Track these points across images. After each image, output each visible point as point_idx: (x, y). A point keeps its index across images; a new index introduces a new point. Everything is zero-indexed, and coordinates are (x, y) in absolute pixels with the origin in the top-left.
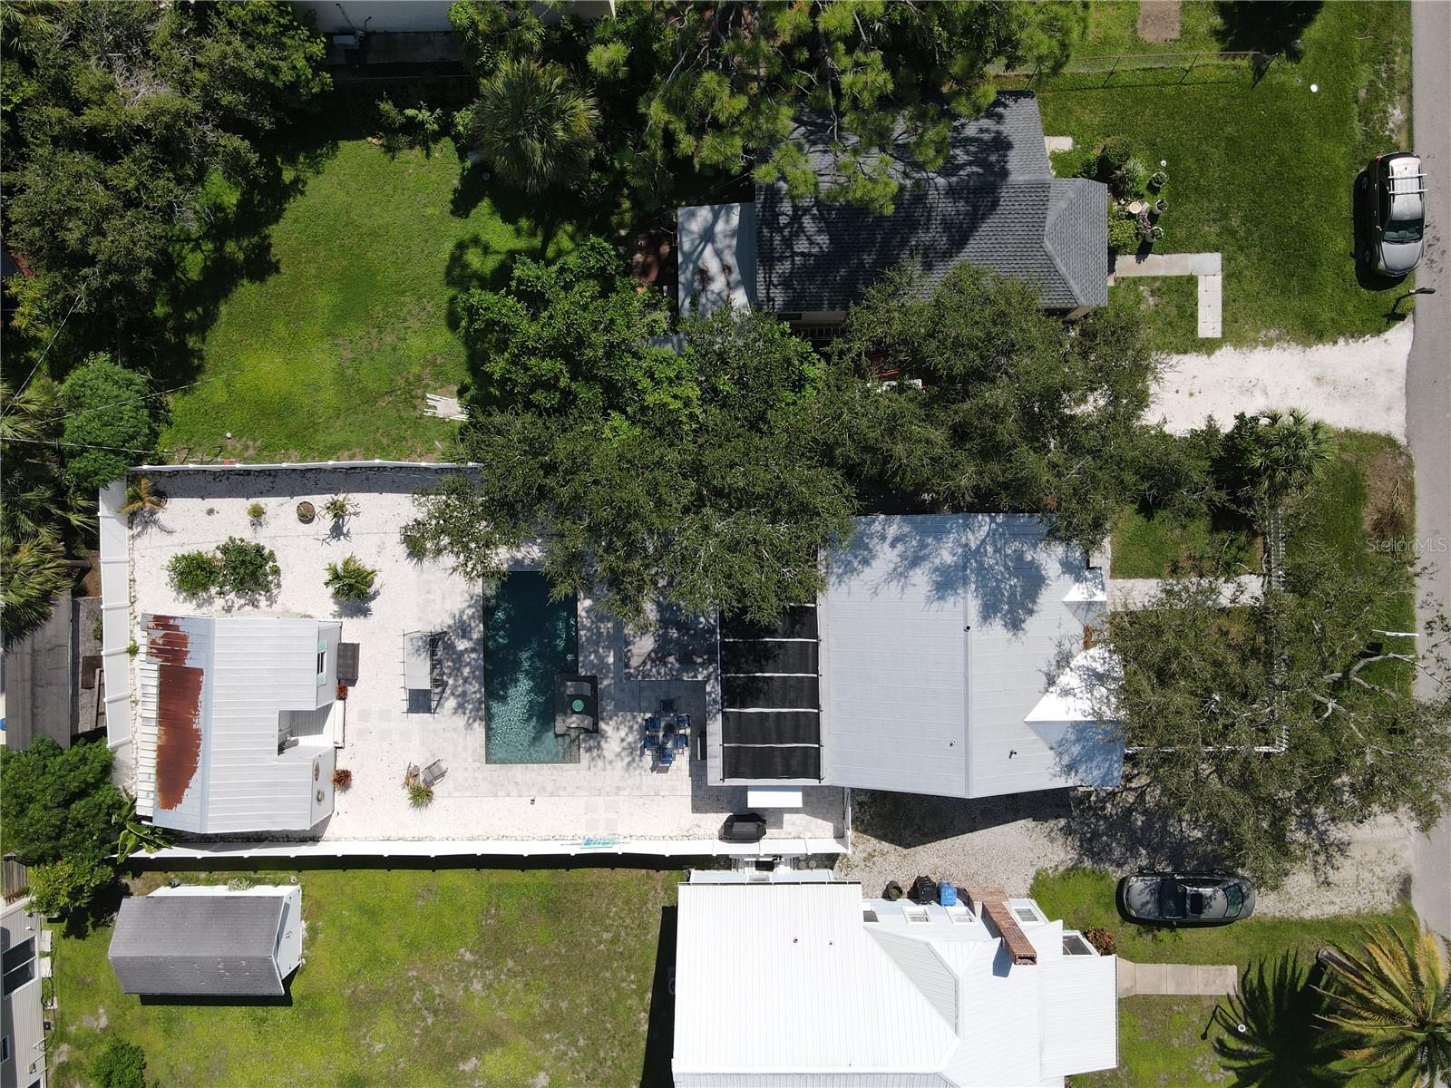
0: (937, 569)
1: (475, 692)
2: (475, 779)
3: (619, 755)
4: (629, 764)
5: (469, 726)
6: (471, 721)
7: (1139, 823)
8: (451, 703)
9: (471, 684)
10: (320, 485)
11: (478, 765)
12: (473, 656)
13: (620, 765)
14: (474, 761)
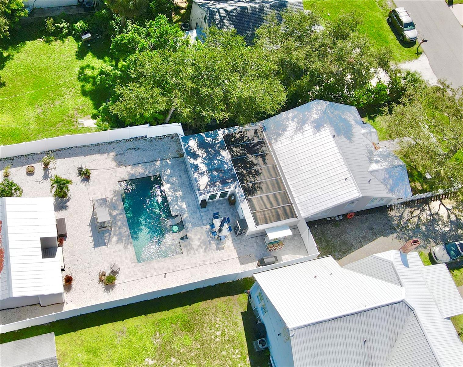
0: (313, 122)
1: (125, 232)
2: (134, 271)
3: (199, 246)
4: (205, 249)
5: (125, 247)
6: (126, 245)
7: (424, 229)
8: (114, 239)
9: (123, 229)
10: (35, 160)
11: (134, 264)
12: (121, 216)
13: (201, 250)
14: (132, 263)
